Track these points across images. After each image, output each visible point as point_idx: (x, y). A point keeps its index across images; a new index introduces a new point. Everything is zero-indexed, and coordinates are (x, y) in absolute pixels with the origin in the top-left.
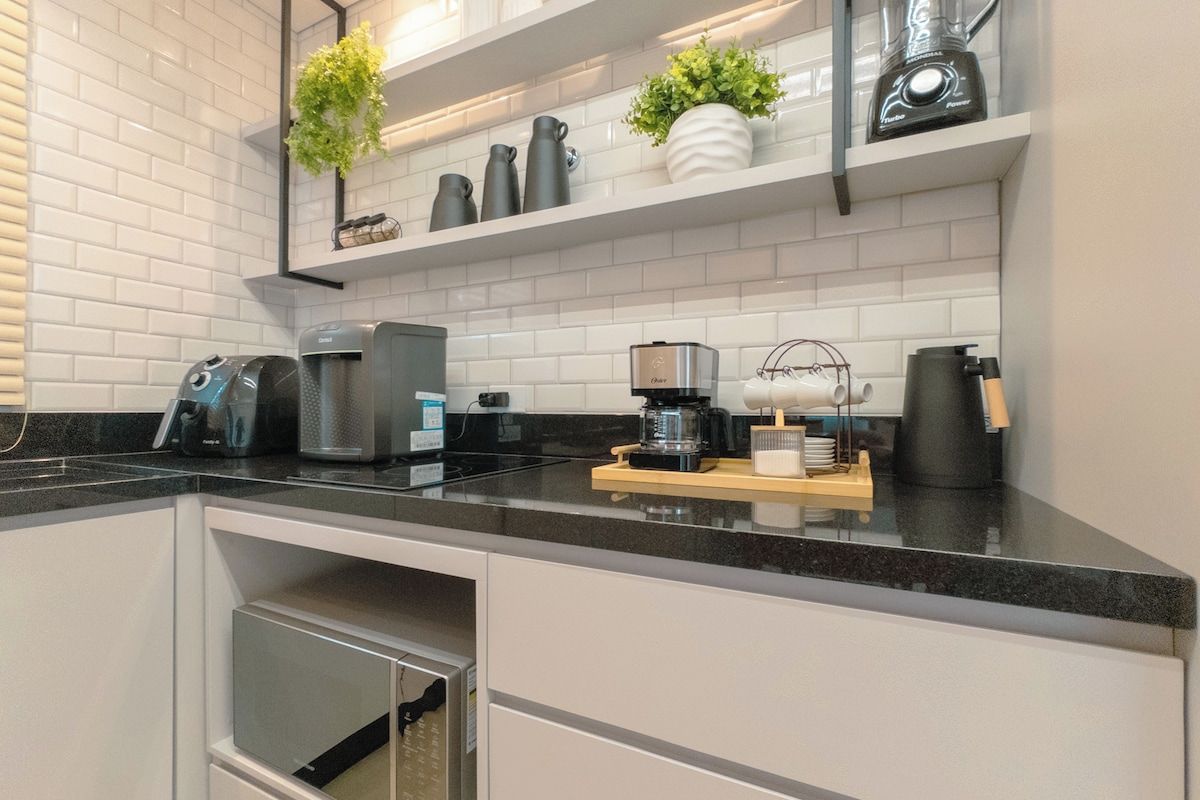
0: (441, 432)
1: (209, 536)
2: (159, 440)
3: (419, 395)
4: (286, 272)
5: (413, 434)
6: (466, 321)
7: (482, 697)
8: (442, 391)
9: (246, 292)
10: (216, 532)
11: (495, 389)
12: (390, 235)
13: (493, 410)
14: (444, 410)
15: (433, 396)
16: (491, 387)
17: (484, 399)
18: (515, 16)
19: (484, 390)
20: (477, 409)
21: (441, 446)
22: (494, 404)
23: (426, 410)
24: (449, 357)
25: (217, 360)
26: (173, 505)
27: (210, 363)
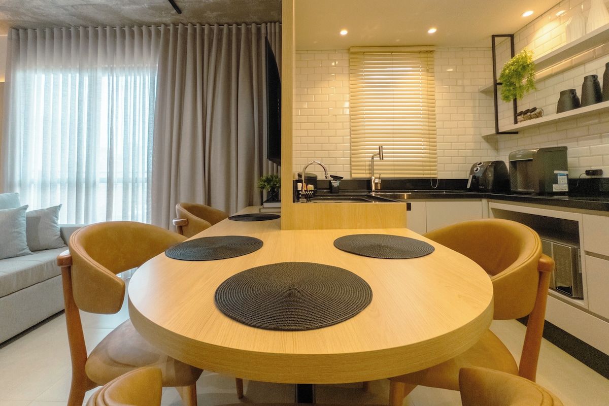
0: (567, 185)
1: (491, 210)
2: (469, 186)
3: (556, 172)
4: (498, 133)
5: (554, 185)
6: (577, 141)
7: (582, 253)
8: (566, 170)
9: (483, 140)
10: (493, 209)
11: (594, 168)
12: (539, 115)
13: (594, 177)
14: (568, 177)
15: (562, 172)
16: (592, 167)
17: (588, 172)
18: (593, 30)
19: (588, 169)
20: (584, 176)
21: (567, 190)
22: (594, 175)
23: (559, 177)
24: (568, 156)
25: (480, 163)
26: (481, 201)
27: (479, 164)
